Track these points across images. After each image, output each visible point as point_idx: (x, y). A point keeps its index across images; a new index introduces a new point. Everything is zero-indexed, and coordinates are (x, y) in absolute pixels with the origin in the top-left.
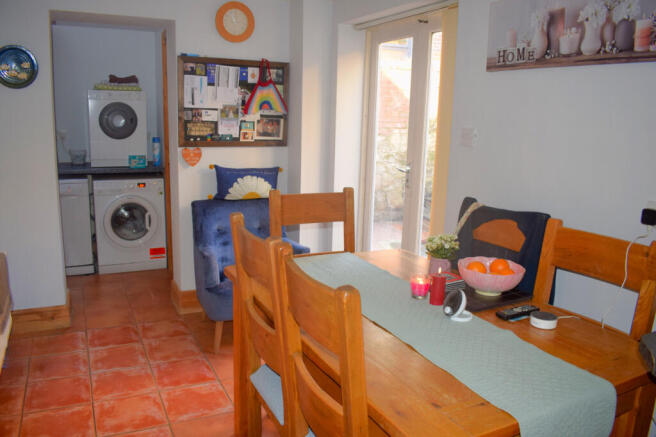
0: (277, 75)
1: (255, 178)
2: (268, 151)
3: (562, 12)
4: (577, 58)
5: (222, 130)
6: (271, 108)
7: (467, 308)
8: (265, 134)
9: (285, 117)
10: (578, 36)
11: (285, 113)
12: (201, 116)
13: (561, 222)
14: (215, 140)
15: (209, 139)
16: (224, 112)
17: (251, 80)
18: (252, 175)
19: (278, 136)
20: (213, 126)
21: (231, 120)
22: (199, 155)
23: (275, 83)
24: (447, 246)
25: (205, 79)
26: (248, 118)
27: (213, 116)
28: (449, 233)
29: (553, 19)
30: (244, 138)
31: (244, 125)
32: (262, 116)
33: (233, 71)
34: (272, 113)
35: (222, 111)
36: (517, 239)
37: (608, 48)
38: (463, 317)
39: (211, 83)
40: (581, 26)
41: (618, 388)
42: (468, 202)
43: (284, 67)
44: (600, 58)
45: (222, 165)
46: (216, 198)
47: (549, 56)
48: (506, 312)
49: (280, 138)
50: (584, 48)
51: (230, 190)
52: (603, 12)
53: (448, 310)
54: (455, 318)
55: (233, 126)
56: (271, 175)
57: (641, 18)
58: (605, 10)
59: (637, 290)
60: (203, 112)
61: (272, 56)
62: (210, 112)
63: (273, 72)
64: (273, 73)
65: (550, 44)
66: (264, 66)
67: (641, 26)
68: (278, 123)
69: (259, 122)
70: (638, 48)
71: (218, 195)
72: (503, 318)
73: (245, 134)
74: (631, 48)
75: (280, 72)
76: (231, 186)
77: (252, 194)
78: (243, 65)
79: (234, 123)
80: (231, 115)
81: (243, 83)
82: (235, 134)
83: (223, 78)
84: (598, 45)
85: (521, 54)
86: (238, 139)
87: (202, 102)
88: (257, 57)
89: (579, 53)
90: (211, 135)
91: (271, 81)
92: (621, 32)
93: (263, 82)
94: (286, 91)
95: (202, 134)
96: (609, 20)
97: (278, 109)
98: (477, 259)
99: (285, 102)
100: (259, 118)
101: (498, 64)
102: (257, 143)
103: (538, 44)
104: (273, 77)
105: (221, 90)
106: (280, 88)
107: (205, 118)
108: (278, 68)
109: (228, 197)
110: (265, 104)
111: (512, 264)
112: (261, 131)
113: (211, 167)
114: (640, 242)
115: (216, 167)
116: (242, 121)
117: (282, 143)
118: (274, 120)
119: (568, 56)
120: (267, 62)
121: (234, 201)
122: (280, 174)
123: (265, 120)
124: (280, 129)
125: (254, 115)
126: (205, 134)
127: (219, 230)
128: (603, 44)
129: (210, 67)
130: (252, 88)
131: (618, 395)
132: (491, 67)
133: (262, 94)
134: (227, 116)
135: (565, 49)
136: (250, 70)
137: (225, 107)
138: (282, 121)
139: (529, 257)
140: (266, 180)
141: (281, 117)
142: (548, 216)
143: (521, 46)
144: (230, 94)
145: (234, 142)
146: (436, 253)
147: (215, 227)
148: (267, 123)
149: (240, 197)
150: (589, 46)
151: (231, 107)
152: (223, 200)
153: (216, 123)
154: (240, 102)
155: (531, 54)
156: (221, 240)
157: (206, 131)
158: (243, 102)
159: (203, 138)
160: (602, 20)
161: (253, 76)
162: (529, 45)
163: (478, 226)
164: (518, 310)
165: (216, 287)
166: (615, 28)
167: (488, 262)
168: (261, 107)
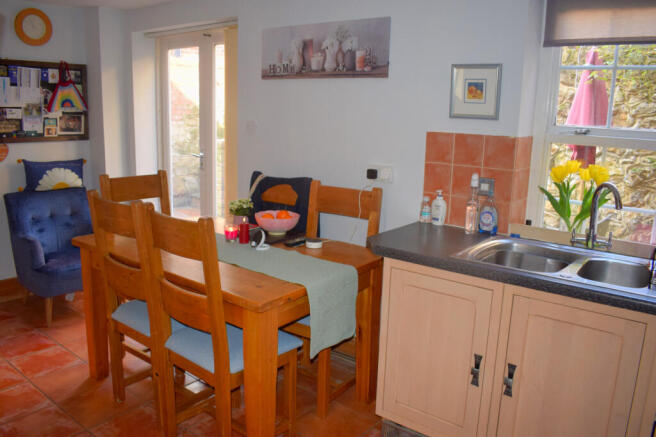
0: (76, 75)
1: (62, 169)
2: (72, 145)
3: (311, 41)
4: (322, 73)
5: (27, 127)
6: (73, 106)
7: (266, 242)
8: (68, 129)
9: (85, 114)
10: (322, 58)
11: (85, 109)
12: (5, 114)
13: (319, 182)
14: (21, 136)
15: (15, 135)
16: (28, 110)
17: (51, 81)
18: (60, 167)
19: (80, 130)
20: (17, 123)
21: (35, 117)
22: (7, 151)
23: (74, 83)
24: (245, 206)
25: (8, 80)
26: (50, 115)
27: (17, 114)
28: (245, 197)
29: (306, 46)
30: (49, 133)
31: (46, 121)
32: (63, 113)
33: (34, 72)
34: (73, 110)
35: (26, 109)
36: (292, 197)
37: (341, 68)
38: (263, 247)
39: (14, 84)
40: (323, 52)
41: (358, 269)
42: (256, 174)
43: (81, 69)
44: (336, 74)
45: (28, 159)
46: (26, 190)
47: (304, 71)
48: (291, 242)
49: (82, 133)
50: (326, 66)
51: (40, 182)
52: (336, 44)
53: (254, 243)
54: (258, 249)
55: (36, 123)
56: (77, 166)
57: (359, 50)
58: (338, 43)
59: (367, 218)
60: (8, 110)
61: (70, 59)
62: (14, 110)
63: (72, 72)
64: (72, 75)
65: (305, 63)
66: (63, 67)
67: (359, 55)
68: (79, 119)
69: (61, 118)
70: (358, 69)
71: (27, 187)
72: (289, 246)
73: (49, 130)
74: (354, 68)
75: (78, 73)
76: (41, 178)
77: (61, 184)
78: (43, 66)
79: (38, 120)
80: (35, 112)
81: (44, 83)
82: (40, 130)
83: (24, 79)
84: (335, 65)
85: (286, 68)
86: (42, 135)
87: (6, 101)
88: (56, 59)
89: (324, 70)
90: (16, 132)
91: (71, 82)
92: (348, 59)
93: (63, 82)
94: (85, 90)
95: (7, 131)
96: (340, 49)
97: (79, 106)
98: (268, 212)
99: (84, 99)
100: (61, 115)
101: (270, 74)
102: (60, 138)
103: (296, 62)
104: (73, 77)
105: (23, 90)
106: (79, 87)
107: (9, 116)
108: (75, 70)
109: (38, 189)
110: (66, 102)
111: (291, 213)
112: (64, 126)
113: (19, 161)
114: (367, 189)
115: (24, 161)
116: (45, 119)
117: (84, 137)
118: (76, 116)
119: (316, 71)
120: (66, 64)
121: (46, 192)
122: (85, 166)
123: (67, 116)
124: (83, 125)
125: (57, 112)
126: (11, 131)
127: (33, 219)
128: (338, 66)
129: (12, 68)
130: (53, 88)
131: (359, 275)
132: (265, 76)
133: (62, 94)
134: (31, 113)
135: (314, 66)
136: (51, 72)
137: (28, 106)
138: (83, 118)
139: (301, 208)
140: (73, 171)
141: (81, 113)
142: (311, 179)
143: (285, 63)
144: (32, 94)
145: (39, 138)
146: (238, 212)
147: (30, 216)
148: (68, 120)
149: (50, 188)
150: (329, 65)
151: (34, 106)
152: (34, 191)
153: (20, 121)
154: (43, 100)
155: (292, 68)
156: (36, 228)
157: (12, 129)
158: (46, 100)
159: (9, 135)
160: (336, 48)
161: (53, 76)
162: (291, 62)
163: (265, 191)
164: (298, 240)
165: (43, 267)
166: (344, 55)
167: (274, 213)
168: (63, 104)
